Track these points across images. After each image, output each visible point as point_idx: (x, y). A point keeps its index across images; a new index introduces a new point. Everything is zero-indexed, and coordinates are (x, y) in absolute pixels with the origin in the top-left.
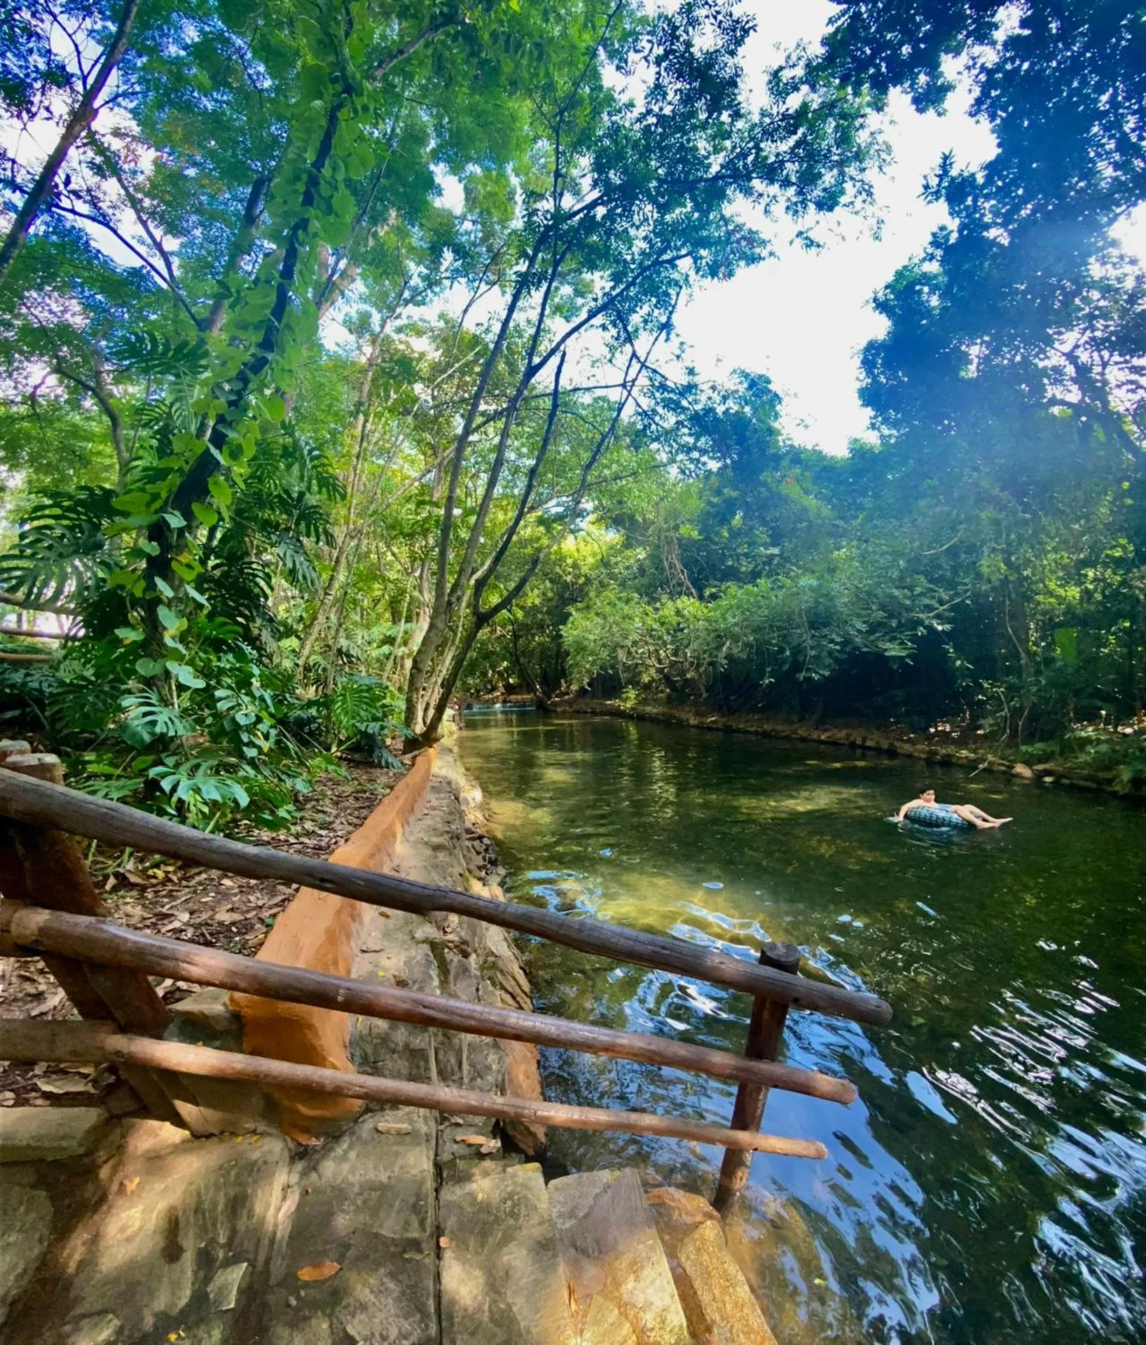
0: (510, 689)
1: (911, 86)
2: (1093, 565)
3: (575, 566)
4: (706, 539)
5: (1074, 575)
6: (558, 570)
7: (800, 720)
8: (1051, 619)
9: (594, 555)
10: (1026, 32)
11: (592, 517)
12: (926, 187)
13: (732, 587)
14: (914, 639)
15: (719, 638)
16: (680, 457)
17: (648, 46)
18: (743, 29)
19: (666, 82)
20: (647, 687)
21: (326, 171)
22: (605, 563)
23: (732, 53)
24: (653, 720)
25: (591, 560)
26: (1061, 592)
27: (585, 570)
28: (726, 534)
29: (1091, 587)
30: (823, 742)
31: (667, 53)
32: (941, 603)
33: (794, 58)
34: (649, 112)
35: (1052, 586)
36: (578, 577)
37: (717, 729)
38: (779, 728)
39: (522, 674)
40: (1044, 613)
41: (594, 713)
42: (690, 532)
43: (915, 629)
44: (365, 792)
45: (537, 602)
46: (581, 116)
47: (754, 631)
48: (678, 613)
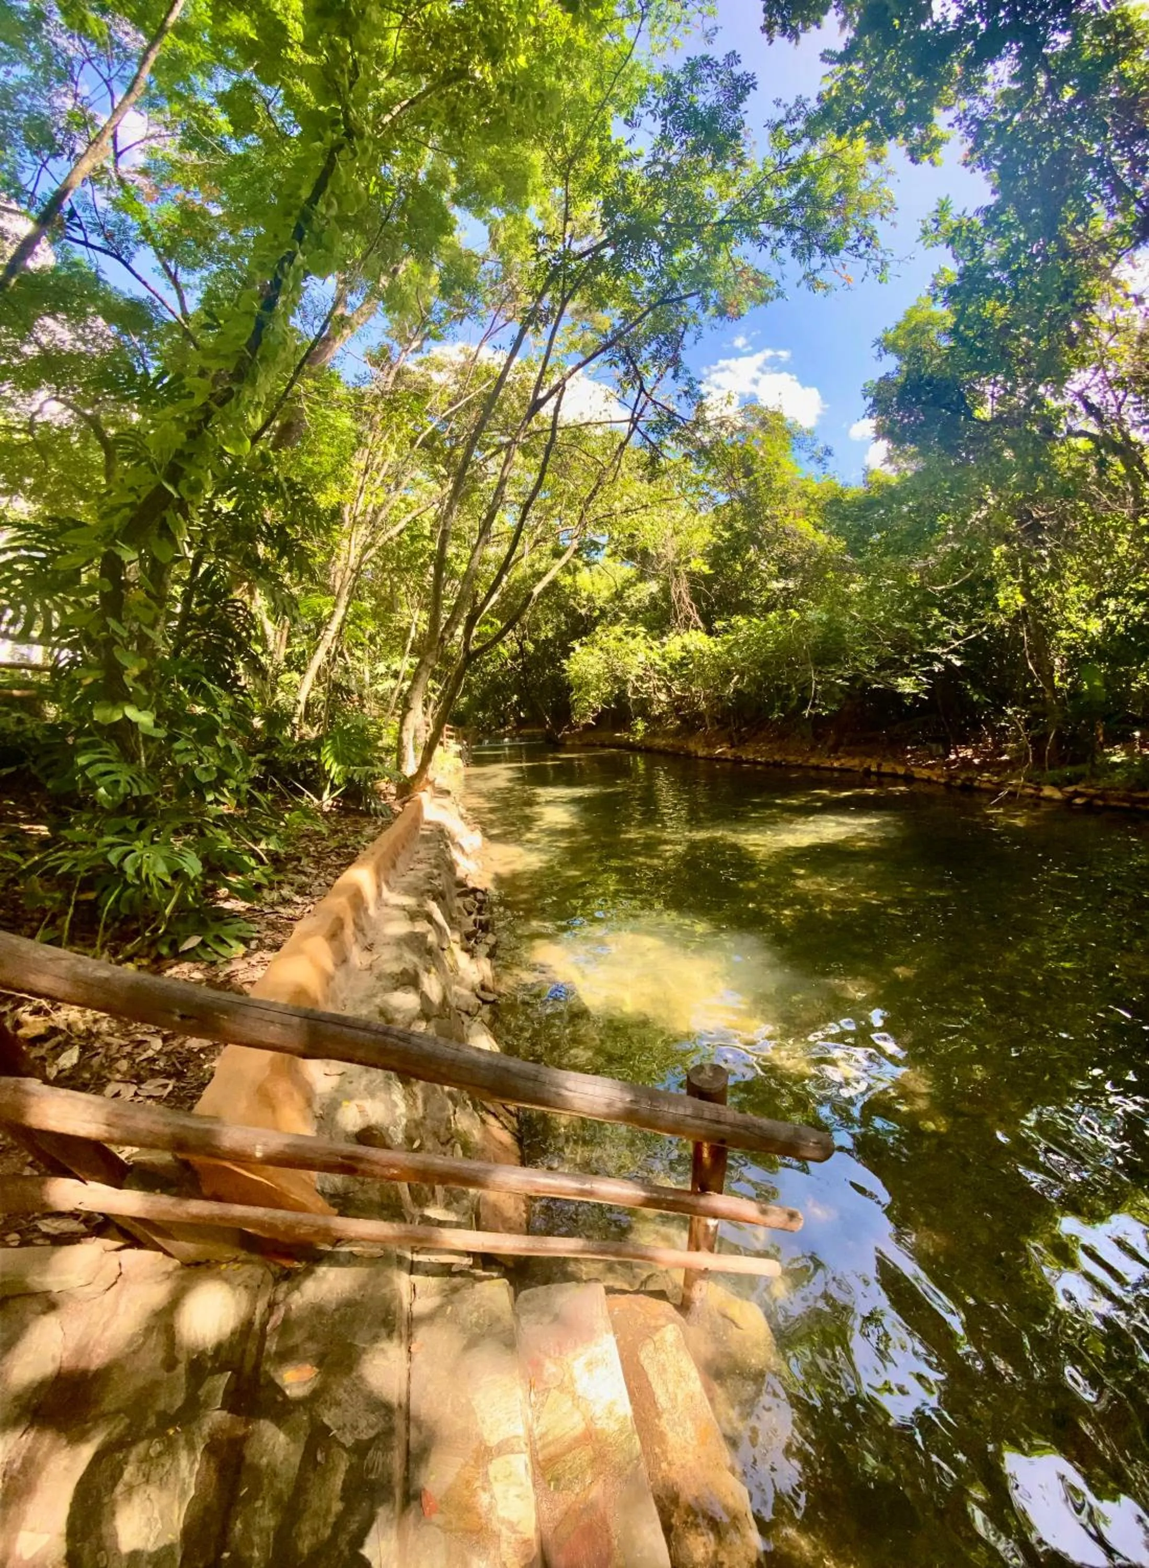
0: (521, 723)
1: (905, 138)
2: (1114, 594)
3: (590, 599)
4: (717, 573)
5: (1095, 606)
6: (572, 602)
7: (813, 749)
8: (1076, 655)
9: (610, 588)
10: (1016, 86)
11: (607, 551)
12: (925, 232)
13: (740, 621)
14: (930, 674)
15: (726, 674)
16: (690, 491)
17: (655, 101)
18: (743, 87)
19: (672, 134)
20: (658, 719)
21: (321, 208)
22: (618, 596)
23: (735, 109)
24: (662, 752)
25: (606, 594)
26: (1082, 624)
27: (599, 603)
28: (739, 568)
29: (1114, 618)
30: (835, 769)
31: (672, 108)
32: (956, 635)
33: (794, 112)
34: (656, 162)
35: (1073, 618)
36: (592, 609)
37: (726, 760)
38: (791, 758)
39: (532, 708)
40: (1068, 648)
41: (603, 746)
42: (700, 566)
43: (930, 664)
44: (347, 846)
45: (550, 635)
46: (590, 164)
47: (761, 667)
48: (684, 648)
